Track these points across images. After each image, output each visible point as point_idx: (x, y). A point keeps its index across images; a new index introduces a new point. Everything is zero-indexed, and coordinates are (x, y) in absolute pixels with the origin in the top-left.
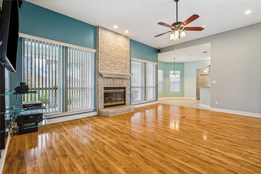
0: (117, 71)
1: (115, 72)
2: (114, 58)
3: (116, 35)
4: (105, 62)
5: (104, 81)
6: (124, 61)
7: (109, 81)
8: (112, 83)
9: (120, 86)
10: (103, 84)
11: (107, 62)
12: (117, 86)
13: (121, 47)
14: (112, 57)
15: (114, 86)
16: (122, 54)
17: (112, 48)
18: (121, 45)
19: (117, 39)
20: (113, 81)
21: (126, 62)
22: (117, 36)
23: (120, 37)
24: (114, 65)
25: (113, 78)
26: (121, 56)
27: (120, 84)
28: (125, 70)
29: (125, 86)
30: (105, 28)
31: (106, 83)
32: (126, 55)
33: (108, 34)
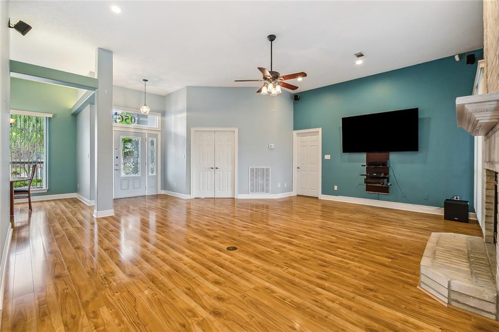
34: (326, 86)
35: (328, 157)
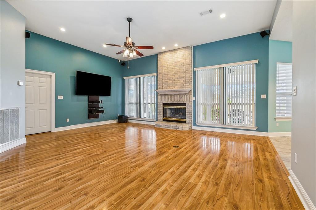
0: (176, 87)
1: (173, 88)
2: (172, 75)
3: (173, 52)
4: (163, 81)
5: (162, 98)
6: (183, 75)
7: (167, 97)
8: (169, 99)
9: (179, 102)
10: (161, 100)
11: (165, 81)
12: (175, 102)
13: (180, 61)
14: (170, 75)
15: (171, 102)
16: (181, 68)
17: (170, 66)
18: (179, 60)
19: (175, 55)
20: (171, 97)
21: (187, 75)
22: (175, 52)
23: (179, 51)
24: (172, 82)
25: (171, 95)
26: (180, 70)
27: (179, 100)
28: (185, 85)
29: (185, 102)
30: (162, 52)
31: (164, 99)
32: (187, 68)
33: (166, 55)
34: (62, 41)
35: (61, 97)
